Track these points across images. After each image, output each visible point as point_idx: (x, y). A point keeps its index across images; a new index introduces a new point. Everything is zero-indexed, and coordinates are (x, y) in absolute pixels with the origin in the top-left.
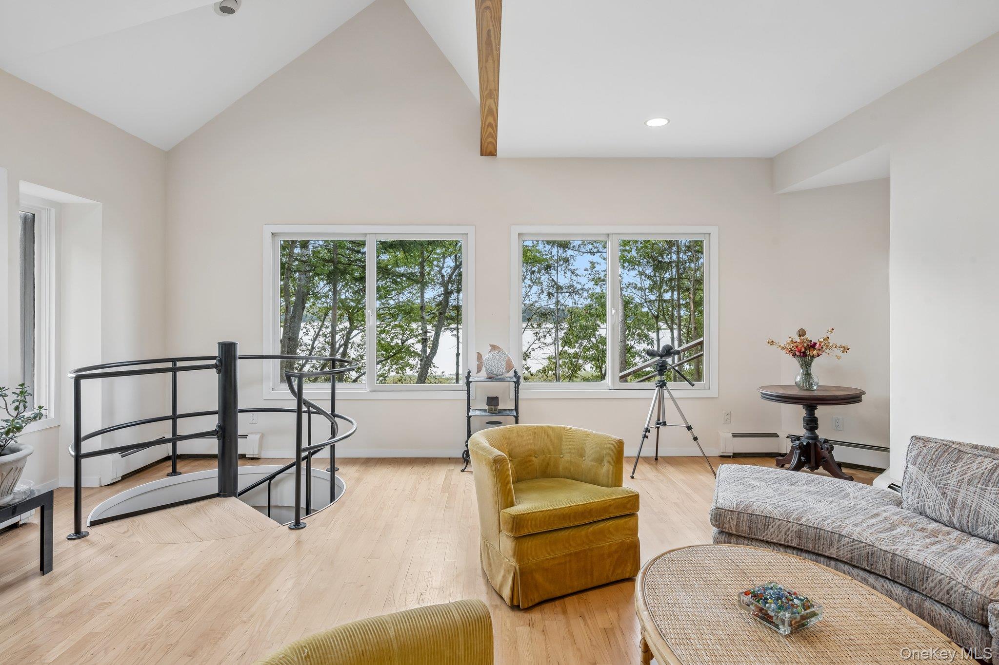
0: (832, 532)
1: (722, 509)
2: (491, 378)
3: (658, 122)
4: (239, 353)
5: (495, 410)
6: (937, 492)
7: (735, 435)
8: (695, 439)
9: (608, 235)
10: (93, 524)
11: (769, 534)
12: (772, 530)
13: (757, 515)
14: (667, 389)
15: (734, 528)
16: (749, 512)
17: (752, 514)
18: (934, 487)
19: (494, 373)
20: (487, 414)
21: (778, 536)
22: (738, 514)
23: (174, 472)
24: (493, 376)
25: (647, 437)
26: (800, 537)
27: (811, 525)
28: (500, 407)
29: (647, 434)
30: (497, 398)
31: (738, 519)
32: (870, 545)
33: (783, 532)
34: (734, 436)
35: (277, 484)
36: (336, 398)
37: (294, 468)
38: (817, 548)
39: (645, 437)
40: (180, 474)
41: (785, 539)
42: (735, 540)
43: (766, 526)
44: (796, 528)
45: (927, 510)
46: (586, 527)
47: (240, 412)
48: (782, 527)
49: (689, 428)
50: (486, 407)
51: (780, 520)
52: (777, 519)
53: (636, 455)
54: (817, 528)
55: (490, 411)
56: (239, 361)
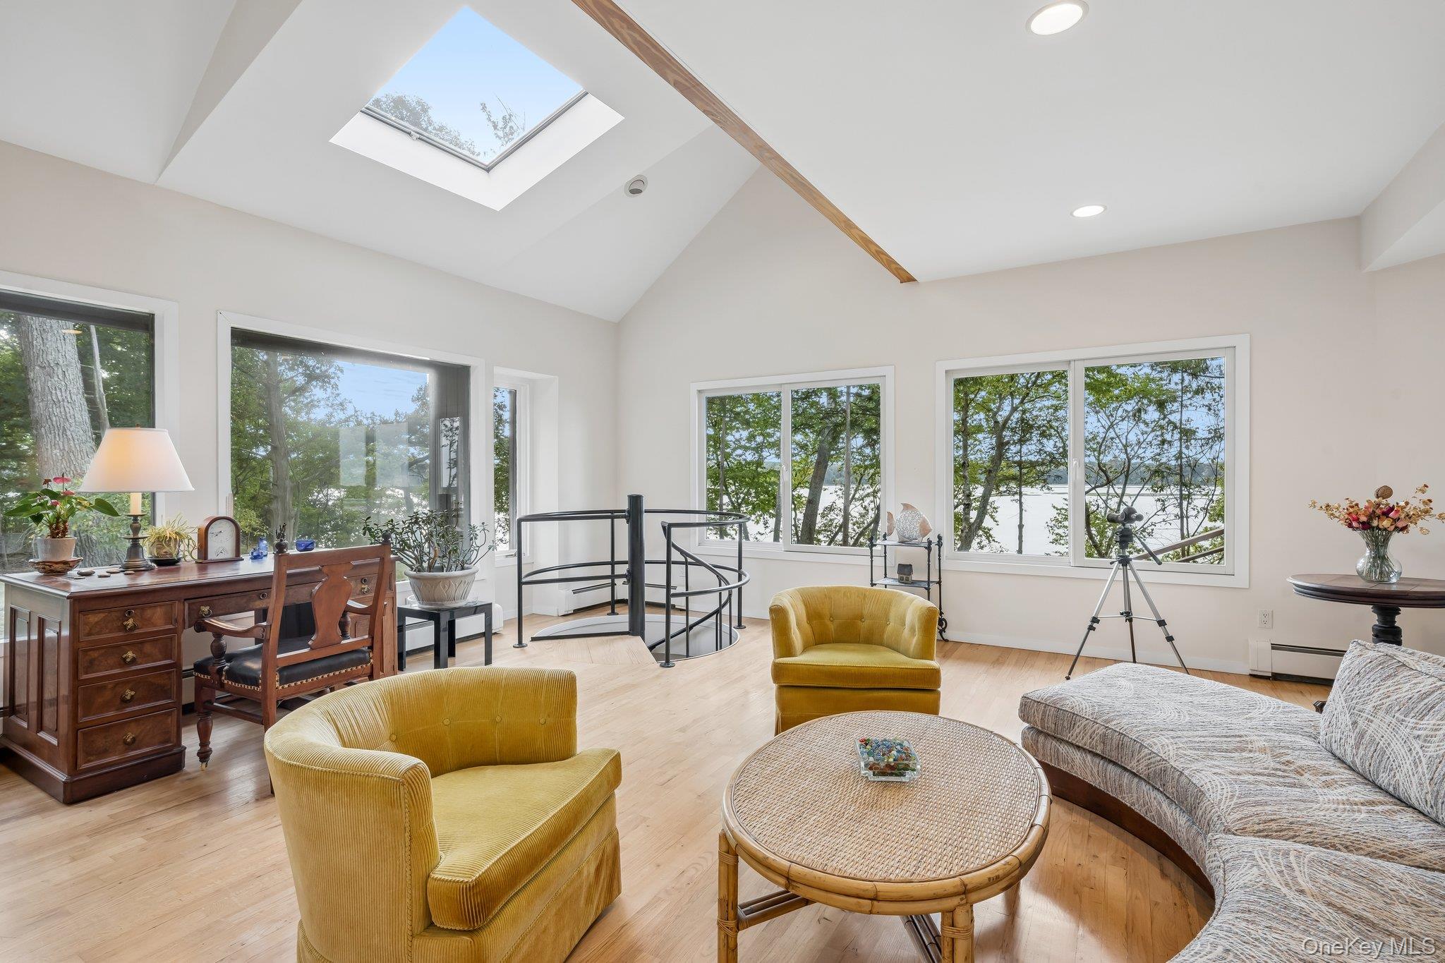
0: (1135, 741)
1: (1028, 698)
2: (903, 542)
3: (1088, 211)
4: (645, 506)
5: (907, 580)
6: (1348, 719)
7: (1275, 647)
8: (1170, 639)
9: (1069, 362)
10: (534, 639)
11: (1075, 735)
12: (1078, 731)
13: (1064, 710)
14: (1132, 569)
15: (1039, 723)
16: (1058, 706)
17: (1059, 709)
18: (1347, 712)
19: (907, 536)
20: (898, 583)
21: (1083, 739)
22: (1045, 707)
23: (613, 613)
24: (906, 539)
25: (1094, 629)
26: (1104, 743)
27: (1117, 730)
28: (914, 577)
29: (1095, 625)
30: (911, 565)
31: (1044, 712)
32: (1164, 760)
33: (1089, 734)
34: (1273, 648)
35: (696, 635)
36: (743, 556)
37: (713, 619)
38: (1120, 759)
39: (1091, 628)
40: (618, 614)
41: (1090, 743)
42: (1043, 738)
43: (1072, 725)
44: (1101, 731)
45: (1333, 745)
46: (865, 691)
47: (647, 563)
48: (1088, 727)
49: (1162, 623)
50: (897, 576)
51: (1087, 719)
52: (1084, 718)
53: (1076, 653)
54: (1122, 734)
55: (901, 580)
56: (645, 515)
